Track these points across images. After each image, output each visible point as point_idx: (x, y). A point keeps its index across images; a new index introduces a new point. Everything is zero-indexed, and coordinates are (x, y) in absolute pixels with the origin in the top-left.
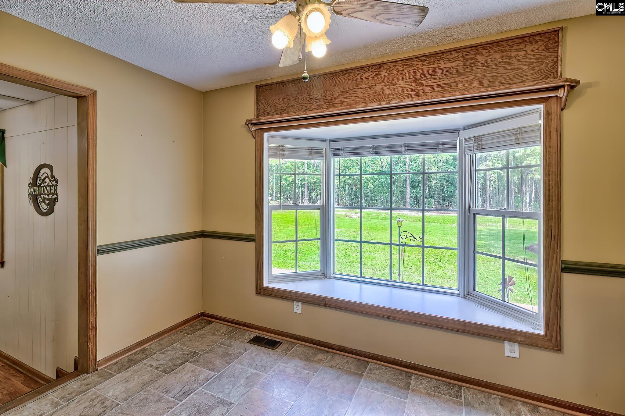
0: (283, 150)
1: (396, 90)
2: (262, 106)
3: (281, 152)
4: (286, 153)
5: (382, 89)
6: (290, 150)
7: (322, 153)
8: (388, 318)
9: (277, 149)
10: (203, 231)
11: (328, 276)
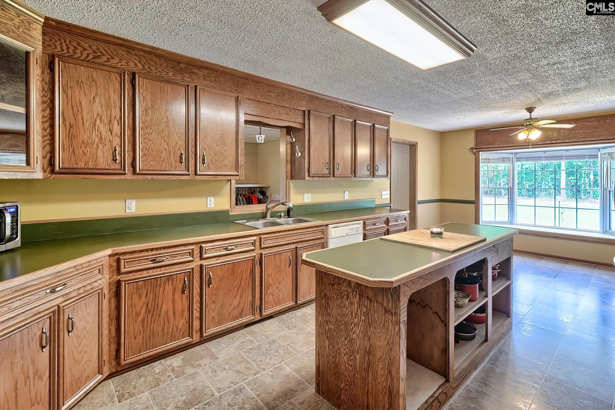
0: (489, 160)
1: (560, 134)
2: (479, 139)
3: (488, 160)
4: (490, 161)
5: (552, 133)
6: (492, 159)
7: (510, 160)
8: (556, 237)
9: (486, 159)
10: (441, 199)
11: (514, 224)
